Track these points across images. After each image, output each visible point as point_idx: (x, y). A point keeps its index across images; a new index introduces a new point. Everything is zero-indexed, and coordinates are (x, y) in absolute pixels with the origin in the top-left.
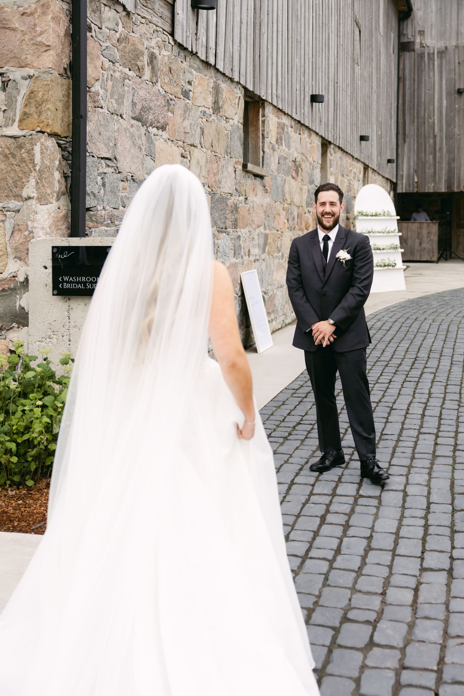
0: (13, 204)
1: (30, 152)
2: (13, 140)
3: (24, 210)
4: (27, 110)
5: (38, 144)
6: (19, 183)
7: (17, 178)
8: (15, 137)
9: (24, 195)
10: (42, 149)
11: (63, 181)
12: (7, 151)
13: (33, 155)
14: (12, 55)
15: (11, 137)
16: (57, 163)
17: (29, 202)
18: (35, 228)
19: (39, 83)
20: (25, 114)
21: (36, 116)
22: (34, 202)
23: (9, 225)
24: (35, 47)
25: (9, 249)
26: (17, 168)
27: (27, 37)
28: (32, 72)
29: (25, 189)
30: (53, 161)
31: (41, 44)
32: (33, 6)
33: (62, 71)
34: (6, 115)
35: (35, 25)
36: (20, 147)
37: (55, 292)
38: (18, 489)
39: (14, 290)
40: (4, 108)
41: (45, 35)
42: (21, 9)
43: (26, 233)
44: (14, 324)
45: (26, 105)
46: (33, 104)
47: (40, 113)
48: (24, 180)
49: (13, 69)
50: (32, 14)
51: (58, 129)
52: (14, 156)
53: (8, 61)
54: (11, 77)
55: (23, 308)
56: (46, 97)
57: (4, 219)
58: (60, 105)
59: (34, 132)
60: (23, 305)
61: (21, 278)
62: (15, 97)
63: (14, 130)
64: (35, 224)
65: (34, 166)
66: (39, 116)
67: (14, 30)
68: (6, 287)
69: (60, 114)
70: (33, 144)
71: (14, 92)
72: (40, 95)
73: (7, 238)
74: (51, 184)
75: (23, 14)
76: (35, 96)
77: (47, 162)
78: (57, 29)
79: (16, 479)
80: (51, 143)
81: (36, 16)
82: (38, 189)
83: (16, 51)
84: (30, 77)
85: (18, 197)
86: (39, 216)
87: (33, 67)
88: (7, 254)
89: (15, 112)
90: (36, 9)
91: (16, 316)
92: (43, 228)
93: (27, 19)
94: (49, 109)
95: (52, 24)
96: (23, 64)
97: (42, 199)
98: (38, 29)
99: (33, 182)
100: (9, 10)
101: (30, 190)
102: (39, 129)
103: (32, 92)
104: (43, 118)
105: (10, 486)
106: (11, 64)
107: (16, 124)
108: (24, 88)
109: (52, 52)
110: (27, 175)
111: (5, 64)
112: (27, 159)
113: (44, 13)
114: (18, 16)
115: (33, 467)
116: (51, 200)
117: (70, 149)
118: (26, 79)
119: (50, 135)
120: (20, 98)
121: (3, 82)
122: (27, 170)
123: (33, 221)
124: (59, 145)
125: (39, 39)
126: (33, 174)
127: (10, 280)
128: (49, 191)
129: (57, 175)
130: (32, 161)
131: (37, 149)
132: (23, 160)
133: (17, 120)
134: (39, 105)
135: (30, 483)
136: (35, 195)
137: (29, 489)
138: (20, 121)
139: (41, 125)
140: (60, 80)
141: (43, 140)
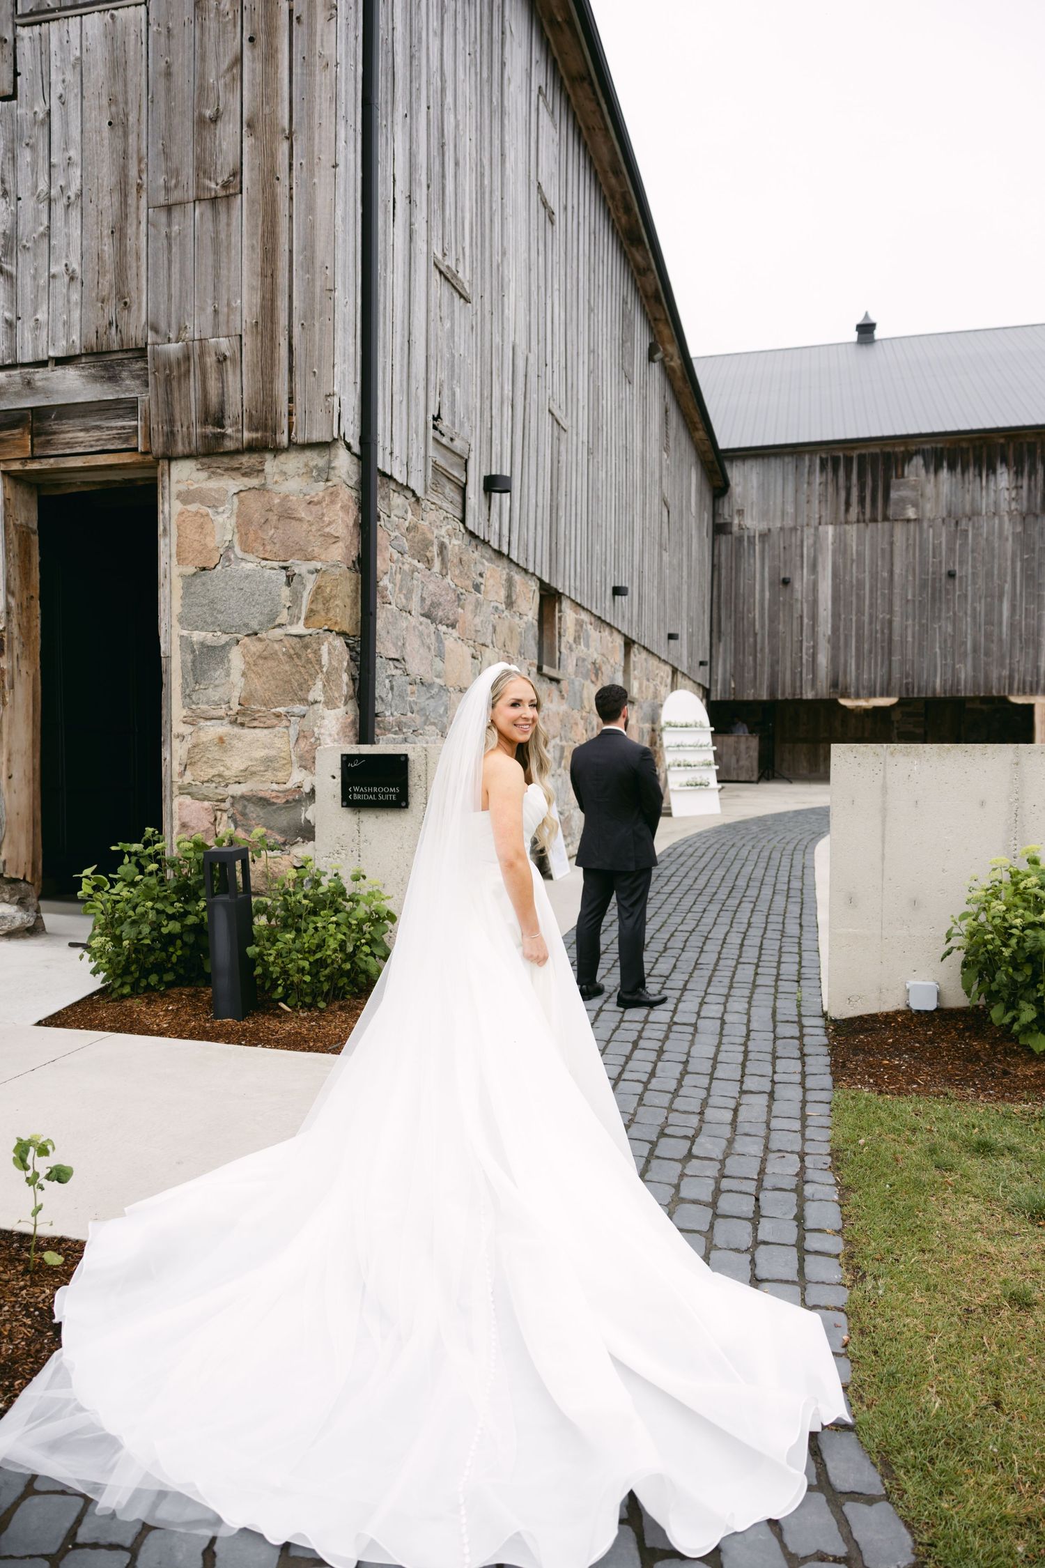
0: (298, 708)
1: (317, 652)
2: (298, 639)
3: (310, 716)
4: (314, 607)
5: (326, 643)
6: (304, 686)
7: (302, 681)
8: (300, 637)
9: (311, 698)
10: (329, 650)
11: (351, 684)
12: (292, 651)
13: (320, 656)
14: (297, 548)
15: (296, 636)
16: (345, 664)
17: (316, 706)
18: (323, 734)
19: (327, 578)
20: (311, 611)
21: (323, 613)
22: (321, 706)
23: (293, 731)
24: (322, 538)
25: (294, 758)
26: (302, 670)
27: (314, 528)
28: (319, 565)
29: (311, 692)
30: (341, 662)
31: (329, 535)
32: (321, 494)
33: (350, 564)
34: (290, 612)
35: (323, 515)
36: (306, 647)
37: (345, 804)
38: (310, 1011)
39: (298, 801)
40: (288, 604)
41: (334, 526)
42: (308, 497)
43: (313, 740)
44: (299, 839)
45: (312, 602)
46: (320, 600)
47: (328, 610)
48: (310, 683)
49: (299, 562)
50: (319, 503)
51: (346, 627)
52: (299, 657)
53: (293, 554)
54: (296, 571)
55: (309, 821)
56: (334, 593)
57: (288, 724)
58: (348, 601)
59: (321, 631)
60: (308, 818)
61: (307, 789)
62: (301, 593)
63: (299, 629)
64: (323, 731)
65: (321, 667)
66: (326, 613)
67: (300, 520)
68: (290, 798)
69: (348, 611)
70: (320, 644)
71: (300, 587)
72: (328, 590)
73: (292, 746)
74: (339, 687)
75: (309, 503)
76: (323, 592)
77: (335, 663)
78: (346, 519)
79: (308, 1000)
80: (339, 643)
81: (324, 504)
82: (325, 692)
83: (301, 543)
84: (317, 571)
85: (304, 701)
86: (326, 722)
87: (321, 560)
88: (291, 763)
89: (300, 609)
90: (324, 497)
91: (300, 830)
92: (330, 735)
93: (314, 508)
94: (337, 606)
95: (341, 514)
96: (310, 557)
97: (330, 703)
98: (326, 519)
99: (319, 684)
100: (295, 498)
101: (316, 693)
102: (326, 627)
103: (319, 587)
104: (331, 615)
105: (301, 1008)
106: (296, 557)
107: (302, 622)
108: (310, 583)
109: (340, 544)
110: (313, 677)
111: (291, 557)
112: (313, 660)
113: (332, 502)
114: (304, 505)
115: (326, 987)
116: (339, 704)
117: (359, 649)
118: (312, 573)
119: (338, 634)
120: (305, 594)
121: (288, 577)
122: (312, 671)
123: (319, 727)
124: (348, 645)
125: (327, 530)
126: (320, 676)
127: (295, 791)
128: (336, 695)
129: (345, 677)
130: (319, 662)
131: (324, 649)
132: (309, 661)
133: (303, 617)
134: (326, 601)
135: (322, 1005)
136: (322, 699)
137: (321, 1011)
138: (306, 619)
139: (329, 623)
140: (349, 574)
141: (330, 639)
